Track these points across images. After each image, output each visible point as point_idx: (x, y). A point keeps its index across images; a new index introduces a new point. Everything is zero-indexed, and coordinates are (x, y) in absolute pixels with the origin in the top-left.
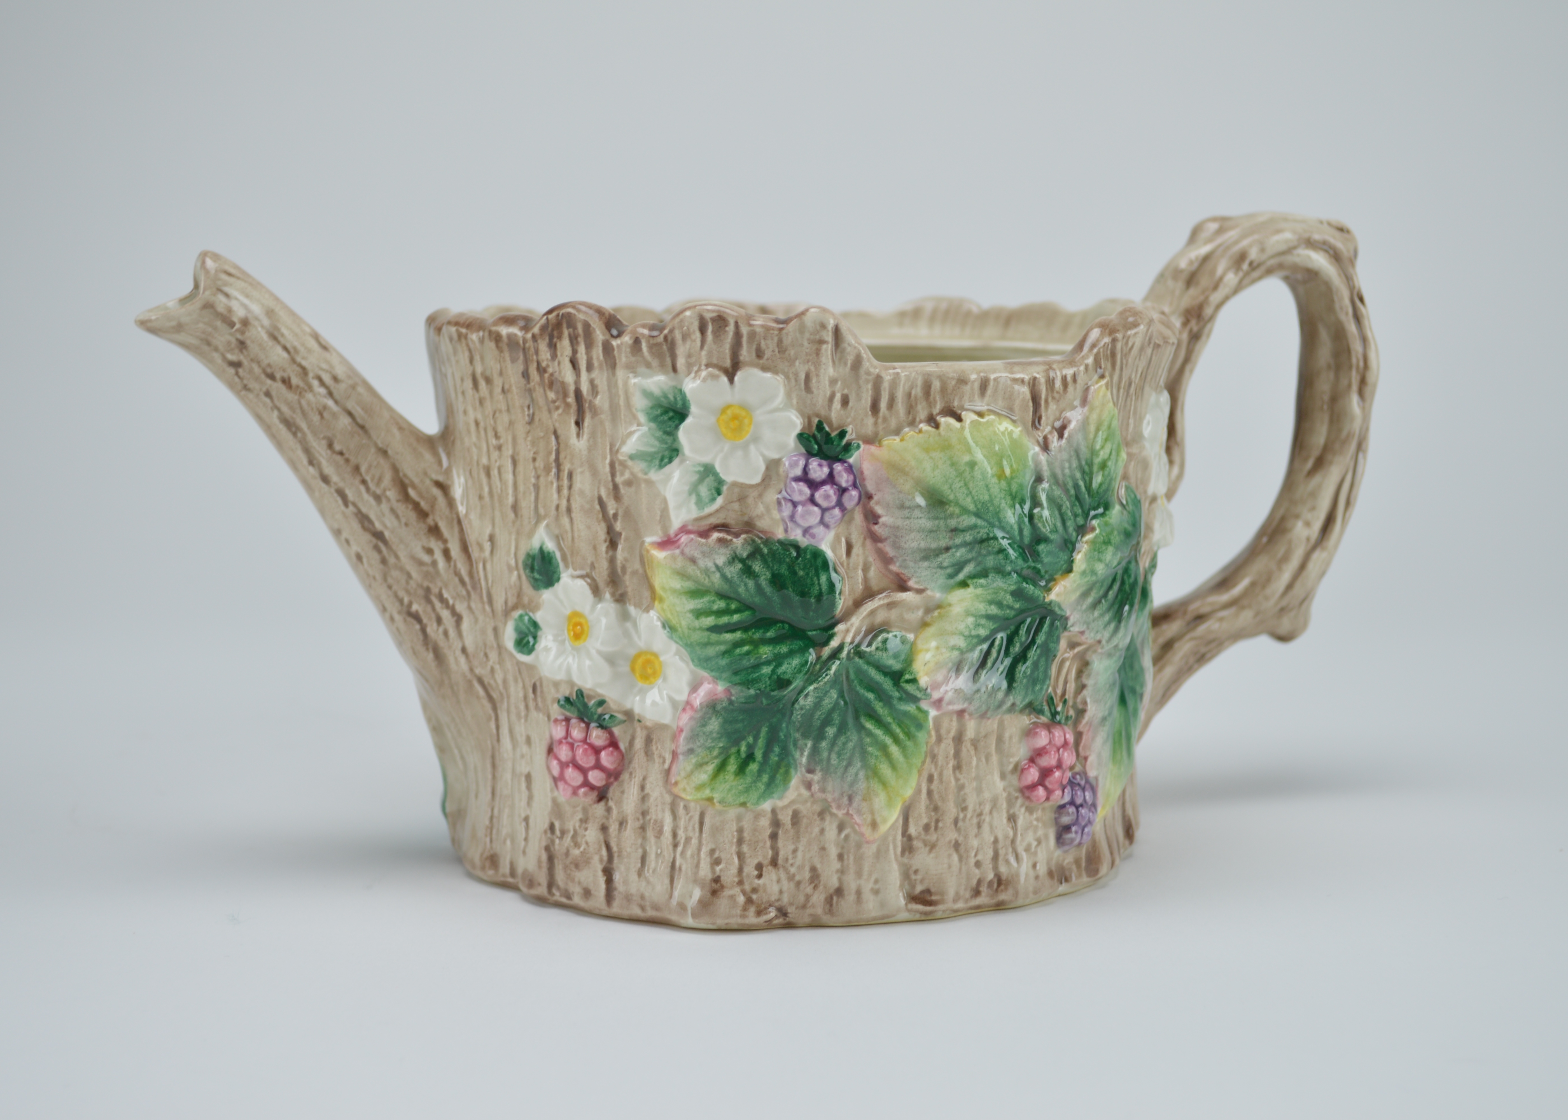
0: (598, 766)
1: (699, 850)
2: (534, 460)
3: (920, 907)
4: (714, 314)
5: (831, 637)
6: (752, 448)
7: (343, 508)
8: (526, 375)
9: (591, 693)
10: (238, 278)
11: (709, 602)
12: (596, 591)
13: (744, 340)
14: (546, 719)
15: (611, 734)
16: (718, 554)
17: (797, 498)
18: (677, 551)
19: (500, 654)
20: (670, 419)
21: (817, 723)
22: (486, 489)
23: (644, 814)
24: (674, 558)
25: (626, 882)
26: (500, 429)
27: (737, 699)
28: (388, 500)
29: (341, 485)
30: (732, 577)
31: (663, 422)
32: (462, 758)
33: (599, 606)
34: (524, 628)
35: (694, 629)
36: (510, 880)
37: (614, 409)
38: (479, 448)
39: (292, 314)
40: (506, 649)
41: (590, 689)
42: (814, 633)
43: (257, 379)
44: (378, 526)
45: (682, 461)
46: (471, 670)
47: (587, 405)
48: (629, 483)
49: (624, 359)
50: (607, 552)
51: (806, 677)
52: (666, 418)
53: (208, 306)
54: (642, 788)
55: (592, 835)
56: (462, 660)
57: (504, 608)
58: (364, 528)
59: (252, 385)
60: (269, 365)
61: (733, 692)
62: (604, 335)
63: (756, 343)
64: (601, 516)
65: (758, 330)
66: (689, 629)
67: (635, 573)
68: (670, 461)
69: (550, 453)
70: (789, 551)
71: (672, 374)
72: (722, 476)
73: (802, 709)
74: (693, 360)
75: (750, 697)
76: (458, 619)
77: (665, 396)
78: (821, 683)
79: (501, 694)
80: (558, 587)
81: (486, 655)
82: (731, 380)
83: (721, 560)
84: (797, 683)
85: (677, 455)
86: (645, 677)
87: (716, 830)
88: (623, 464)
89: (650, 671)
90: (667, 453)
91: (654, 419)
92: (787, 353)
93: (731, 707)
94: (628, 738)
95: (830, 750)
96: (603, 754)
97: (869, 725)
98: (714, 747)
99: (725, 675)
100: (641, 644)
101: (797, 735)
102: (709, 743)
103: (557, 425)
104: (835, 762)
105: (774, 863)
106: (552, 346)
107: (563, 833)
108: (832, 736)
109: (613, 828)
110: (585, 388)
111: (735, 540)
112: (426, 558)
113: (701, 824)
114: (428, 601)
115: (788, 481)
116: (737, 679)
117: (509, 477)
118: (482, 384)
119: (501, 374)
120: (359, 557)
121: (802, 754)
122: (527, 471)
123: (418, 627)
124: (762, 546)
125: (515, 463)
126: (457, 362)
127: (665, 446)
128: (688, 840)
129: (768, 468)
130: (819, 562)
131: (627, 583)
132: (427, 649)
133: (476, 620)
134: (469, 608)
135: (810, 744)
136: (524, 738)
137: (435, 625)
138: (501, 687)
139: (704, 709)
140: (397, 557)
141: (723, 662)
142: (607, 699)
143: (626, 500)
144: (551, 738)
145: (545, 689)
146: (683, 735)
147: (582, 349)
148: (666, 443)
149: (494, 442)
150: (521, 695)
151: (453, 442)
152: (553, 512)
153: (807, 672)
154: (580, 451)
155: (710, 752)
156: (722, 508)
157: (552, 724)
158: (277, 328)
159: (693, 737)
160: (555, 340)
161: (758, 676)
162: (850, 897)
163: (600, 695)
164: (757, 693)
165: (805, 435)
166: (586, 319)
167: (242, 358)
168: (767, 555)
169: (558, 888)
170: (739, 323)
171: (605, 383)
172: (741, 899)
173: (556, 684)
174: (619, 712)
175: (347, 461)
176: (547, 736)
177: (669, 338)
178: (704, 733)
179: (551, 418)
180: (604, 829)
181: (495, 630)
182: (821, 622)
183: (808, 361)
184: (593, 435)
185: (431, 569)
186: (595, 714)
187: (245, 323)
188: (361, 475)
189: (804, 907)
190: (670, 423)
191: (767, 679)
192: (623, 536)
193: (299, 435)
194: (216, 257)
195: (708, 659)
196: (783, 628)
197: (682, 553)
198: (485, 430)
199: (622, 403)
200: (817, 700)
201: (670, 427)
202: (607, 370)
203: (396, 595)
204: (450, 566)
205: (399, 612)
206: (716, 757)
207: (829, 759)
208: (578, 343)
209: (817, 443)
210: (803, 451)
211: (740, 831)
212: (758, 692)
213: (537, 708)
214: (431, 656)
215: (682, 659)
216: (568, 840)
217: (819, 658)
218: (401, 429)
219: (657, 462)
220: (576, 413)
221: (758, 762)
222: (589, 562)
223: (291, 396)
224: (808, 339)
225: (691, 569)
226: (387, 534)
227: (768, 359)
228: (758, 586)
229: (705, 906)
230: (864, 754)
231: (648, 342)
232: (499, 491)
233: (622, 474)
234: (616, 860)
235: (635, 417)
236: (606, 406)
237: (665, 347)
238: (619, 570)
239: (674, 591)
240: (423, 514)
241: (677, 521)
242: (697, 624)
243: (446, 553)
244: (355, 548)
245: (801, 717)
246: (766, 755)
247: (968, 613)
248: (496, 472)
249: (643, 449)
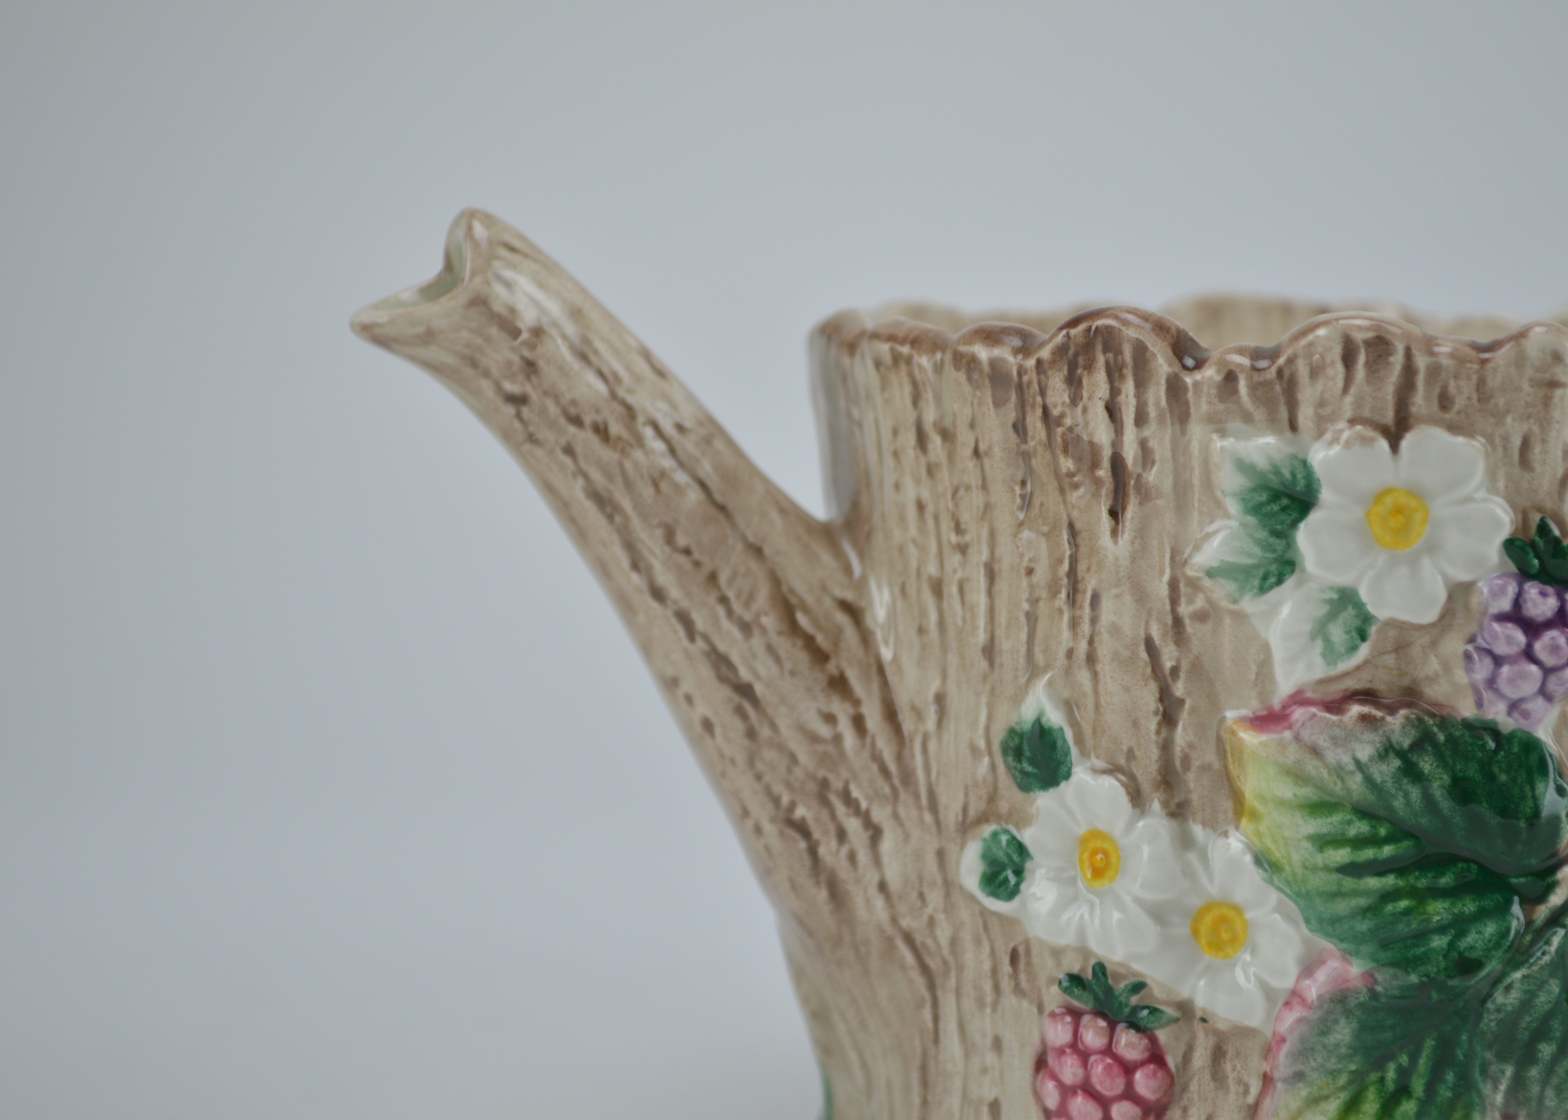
0: (1129, 1094)
2: (1030, 572)
4: (1370, 335)
5: (1551, 888)
6: (1426, 563)
7: (685, 642)
8: (1020, 428)
9: (1121, 970)
10: (526, 256)
11: (1342, 823)
12: (1136, 797)
13: (1420, 379)
14: (1035, 1010)
15: (1153, 1041)
16: (1361, 742)
17: (1501, 649)
18: (1288, 735)
19: (947, 895)
20: (1284, 509)
21: (1523, 1036)
22: (933, 617)
24: (1282, 745)
26: (966, 517)
27: (1386, 989)
28: (764, 631)
29: (685, 604)
30: (1383, 782)
31: (1271, 515)
32: (864, 1066)
33: (1141, 824)
34: (1001, 855)
35: (1315, 869)
37: (1181, 490)
38: (922, 549)
39: (608, 316)
40: (961, 888)
41: (1119, 964)
42: (1522, 880)
43: (552, 424)
44: (745, 674)
45: (1300, 583)
46: (894, 920)
47: (1132, 483)
48: (1201, 617)
49: (1204, 407)
50: (1158, 732)
51: (1508, 956)
52: (1276, 508)
53: (480, 302)
56: (879, 902)
57: (960, 818)
58: (722, 679)
59: (545, 434)
60: (574, 402)
61: (1379, 977)
62: (1170, 365)
63: (1440, 384)
64: (1149, 670)
65: (1446, 362)
66: (1305, 867)
67: (1205, 768)
68: (1280, 581)
69: (1060, 561)
70: (1481, 738)
71: (1289, 434)
72: (1371, 609)
73: (1499, 1010)
74: (1327, 411)
75: (1411, 987)
76: (875, 833)
77: (1277, 471)
78: (1535, 968)
79: (945, 963)
80: (1066, 788)
81: (921, 896)
82: (1395, 447)
83: (1365, 752)
84: (1492, 966)
85: (1293, 571)
86: (1217, 945)
88: (1194, 584)
89: (1225, 936)
90: (1273, 568)
91: (1256, 510)
92: (1492, 402)
93: (1374, 1003)
94: (1182, 1047)
95: (1545, 1082)
96: (1138, 1076)
98: (1340, 1071)
99: (1366, 949)
100: (1213, 890)
101: (1489, 1055)
102: (1333, 1063)
103: (1075, 514)
104: (1552, 1104)
106: (1073, 381)
108: (1548, 1058)
110: (1130, 453)
111: (1389, 719)
112: (824, 730)
114: (825, 802)
115: (1486, 621)
116: (1383, 955)
117: (981, 600)
118: (936, 441)
119: (972, 426)
120: (708, 726)
121: (1495, 1089)
122: (1013, 591)
123: (802, 845)
124: (1435, 729)
125: (991, 575)
126: (887, 402)
127: (1271, 556)
129: (1450, 597)
130: (1534, 758)
131: (1192, 785)
132: (818, 883)
133: (907, 837)
134: (896, 816)
135: (1509, 1071)
136: (989, 1040)
137: (834, 843)
138: (946, 951)
139: (1326, 1006)
140: (774, 727)
141: (1363, 926)
142: (1149, 982)
143: (1196, 646)
144: (1043, 1042)
145: (1035, 960)
146: (1286, 1048)
147: (1129, 387)
148: (1274, 551)
149: (954, 538)
150: (987, 966)
151: (869, 535)
152: (1061, 660)
153: (1510, 947)
154: (1117, 559)
155: (1334, 1079)
156: (1366, 662)
157: (1047, 1021)
158: (586, 340)
159: (1304, 1052)
160: (1079, 371)
161: (1425, 953)
163: (1136, 974)
164: (1422, 983)
165: (1518, 543)
166: (1141, 337)
167: (529, 389)
168: (1444, 745)
170: (1414, 351)
171: (1168, 446)
173: (1057, 953)
174: (1168, 1004)
175: (697, 564)
176: (1036, 1039)
177: (1287, 374)
178: (1324, 1047)
179: (1064, 502)
181: (941, 854)
182: (1534, 862)
183: (1529, 417)
184: (1142, 533)
185: (831, 749)
186: (1127, 1005)
187: (538, 332)
188: (718, 588)
190: (1283, 517)
191: (1441, 959)
192: (1187, 706)
193: (618, 519)
194: (489, 220)
195: (1335, 921)
196: (1469, 871)
197: (1297, 738)
198: (936, 518)
199: (1196, 481)
200: (1527, 996)
201: (1282, 523)
202: (1172, 424)
203: (768, 791)
204: (864, 745)
205: (773, 820)
206: (1343, 1088)
207: (1541, 1098)
208: (1122, 377)
209: (1537, 556)
210: (1513, 568)
212: (1425, 979)
213: (1018, 990)
214: (823, 894)
215: (1288, 918)
217: (1529, 922)
218: (783, 511)
219: (1256, 582)
220: (1112, 495)
221: (1417, 1099)
222: (1125, 748)
223: (608, 455)
224: (1531, 380)
225: (1312, 766)
226: (759, 688)
227: (1459, 412)
228: (1428, 798)
231: (1250, 378)
232: (960, 622)
233: (1190, 601)
235: (1219, 504)
236: (1168, 484)
237: (1278, 388)
238: (1178, 763)
239: (1281, 803)
240: (820, 657)
241: (1285, 684)
242: (1319, 859)
243: (858, 722)
244: (701, 710)
245: (1497, 1025)
248: (954, 589)
249: (1232, 559)
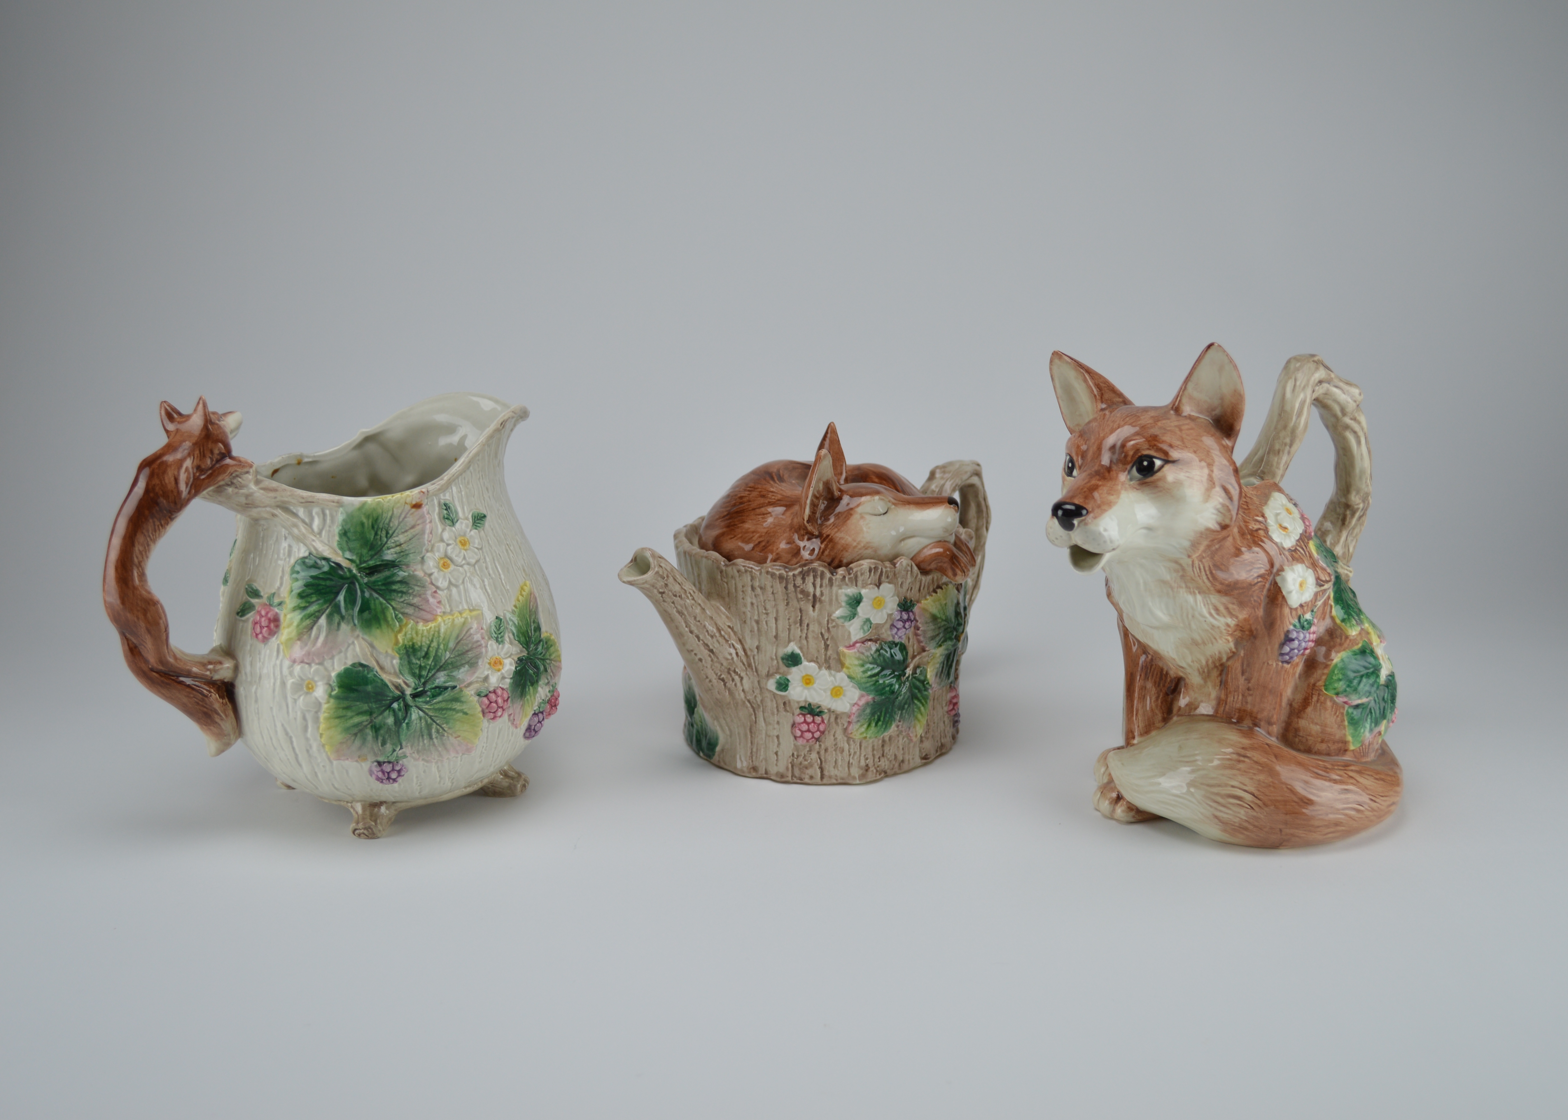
0: (818, 730)
1: (860, 756)
2: (789, 619)
3: (925, 761)
4: (875, 566)
5: (905, 673)
6: (883, 611)
8: (786, 588)
9: (815, 704)
11: (867, 666)
12: (818, 665)
13: (884, 574)
14: (791, 715)
15: (823, 718)
16: (870, 649)
17: (897, 626)
18: (855, 649)
19: (761, 690)
20: (855, 603)
21: (902, 705)
22: (756, 629)
23: (836, 745)
24: (854, 651)
25: (829, 771)
26: (768, 607)
27: (876, 700)
29: (698, 633)
30: (875, 656)
31: (852, 604)
33: (820, 671)
34: (782, 682)
35: (861, 677)
36: (765, 776)
37: (831, 600)
38: (752, 613)
40: (767, 689)
41: (813, 702)
43: (670, 598)
44: (711, 647)
45: (858, 618)
46: (745, 697)
47: (818, 599)
48: (834, 627)
49: (837, 583)
50: (824, 652)
54: (834, 736)
55: (814, 756)
56: (742, 694)
57: (767, 674)
59: (668, 600)
60: (675, 592)
61: (874, 698)
62: (830, 575)
63: (888, 574)
64: (822, 639)
66: (859, 677)
67: (836, 658)
68: (853, 618)
69: (798, 617)
71: (856, 587)
72: (871, 621)
74: (864, 582)
75: (881, 699)
76: (742, 678)
77: (854, 596)
78: (905, 691)
79: (759, 705)
80: (800, 666)
81: (753, 691)
82: (879, 588)
83: (871, 651)
85: (856, 616)
86: (837, 695)
87: (866, 748)
88: (833, 620)
89: (840, 693)
90: (853, 615)
91: (848, 604)
92: (897, 576)
93: (874, 703)
94: (829, 718)
95: (905, 713)
96: (820, 726)
97: (916, 702)
98: (867, 718)
99: (872, 693)
100: (837, 684)
101: (896, 710)
102: (866, 716)
103: (802, 606)
104: (906, 717)
105: (883, 755)
106: (803, 579)
107: (798, 756)
108: (905, 707)
109: (822, 752)
110: (818, 593)
111: (876, 643)
112: (729, 657)
113: (860, 746)
114: (729, 673)
115: (894, 621)
116: (875, 693)
117: (773, 625)
118: (758, 591)
119: (772, 587)
120: (700, 660)
121: (897, 716)
122: (783, 624)
123: (722, 683)
124: (885, 644)
125: (776, 619)
128: (855, 753)
129: (887, 617)
130: (903, 647)
131: (832, 662)
132: (726, 691)
133: (749, 678)
134: (747, 674)
135: (899, 712)
136: (775, 721)
137: (731, 682)
138: (761, 703)
139: (864, 705)
140: (718, 658)
141: (872, 688)
142: (822, 705)
143: (833, 633)
144: (794, 721)
145: (791, 704)
146: (855, 715)
147: (819, 580)
148: (853, 612)
149: (765, 612)
150: (775, 706)
152: (798, 638)
154: (813, 616)
155: (865, 720)
156: (871, 632)
157: (795, 716)
159: (859, 716)
160: (805, 576)
162: (906, 763)
163: (819, 704)
165: (900, 604)
166: (823, 570)
167: (665, 590)
168: (886, 647)
169: (795, 777)
170: (883, 568)
171: (828, 592)
172: (875, 771)
173: (798, 702)
174: (826, 709)
175: (701, 624)
176: (792, 721)
177: (855, 575)
178: (863, 714)
179: (799, 604)
180: (818, 753)
181: (759, 682)
182: (902, 668)
183: (903, 578)
184: (820, 610)
186: (816, 711)
188: (705, 628)
189: (893, 769)
192: (830, 645)
193: (683, 616)
195: (866, 688)
197: (858, 650)
199: (834, 598)
201: (855, 606)
202: (829, 587)
203: (715, 673)
204: (738, 659)
205: (716, 679)
206: (867, 722)
207: (904, 716)
209: (904, 606)
210: (900, 609)
211: (873, 746)
212: (884, 696)
213: (785, 710)
214: (727, 694)
215: (854, 688)
216: (801, 759)
217: (903, 681)
219: (848, 619)
220: (813, 602)
221: (882, 720)
222: (815, 655)
225: (862, 656)
227: (891, 579)
228: (884, 659)
229: (863, 776)
230: (913, 711)
231: (849, 577)
233: (832, 623)
234: (823, 764)
235: (839, 603)
236: (827, 600)
237: (854, 578)
238: (829, 658)
239: (856, 665)
241: (854, 639)
245: (897, 704)
246: (884, 718)
247: (941, 655)
248: (764, 623)
249: (843, 615)
